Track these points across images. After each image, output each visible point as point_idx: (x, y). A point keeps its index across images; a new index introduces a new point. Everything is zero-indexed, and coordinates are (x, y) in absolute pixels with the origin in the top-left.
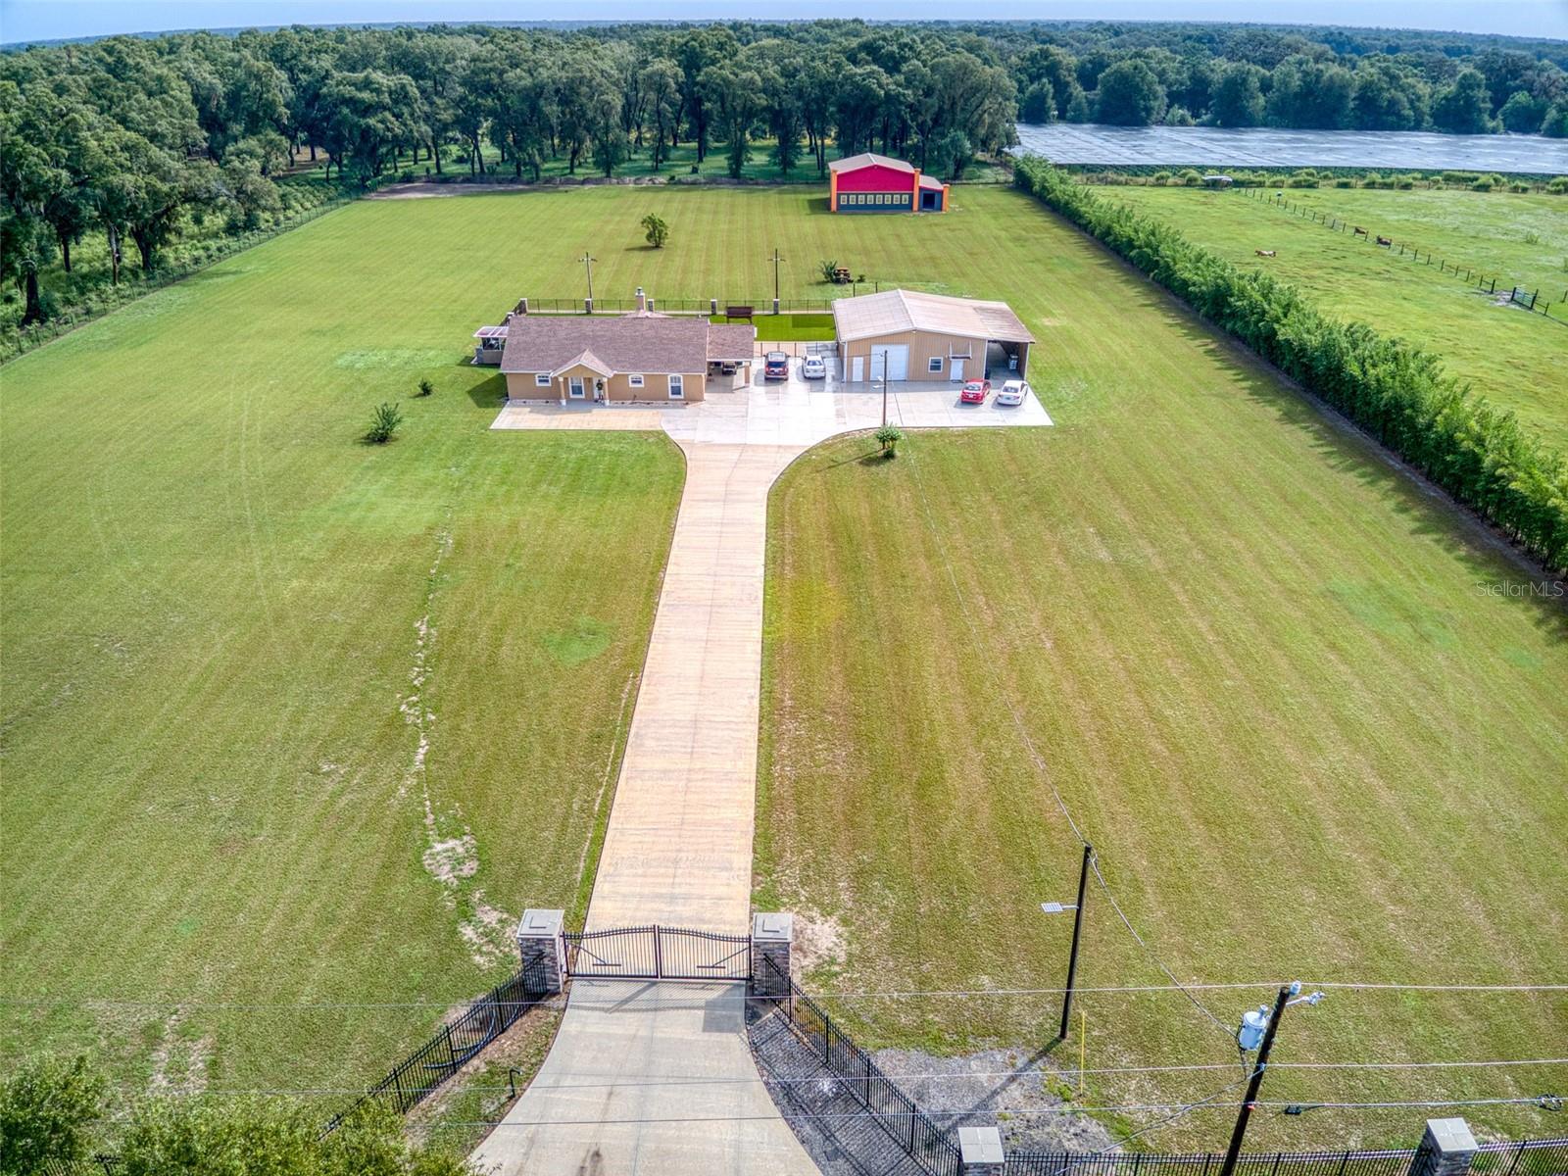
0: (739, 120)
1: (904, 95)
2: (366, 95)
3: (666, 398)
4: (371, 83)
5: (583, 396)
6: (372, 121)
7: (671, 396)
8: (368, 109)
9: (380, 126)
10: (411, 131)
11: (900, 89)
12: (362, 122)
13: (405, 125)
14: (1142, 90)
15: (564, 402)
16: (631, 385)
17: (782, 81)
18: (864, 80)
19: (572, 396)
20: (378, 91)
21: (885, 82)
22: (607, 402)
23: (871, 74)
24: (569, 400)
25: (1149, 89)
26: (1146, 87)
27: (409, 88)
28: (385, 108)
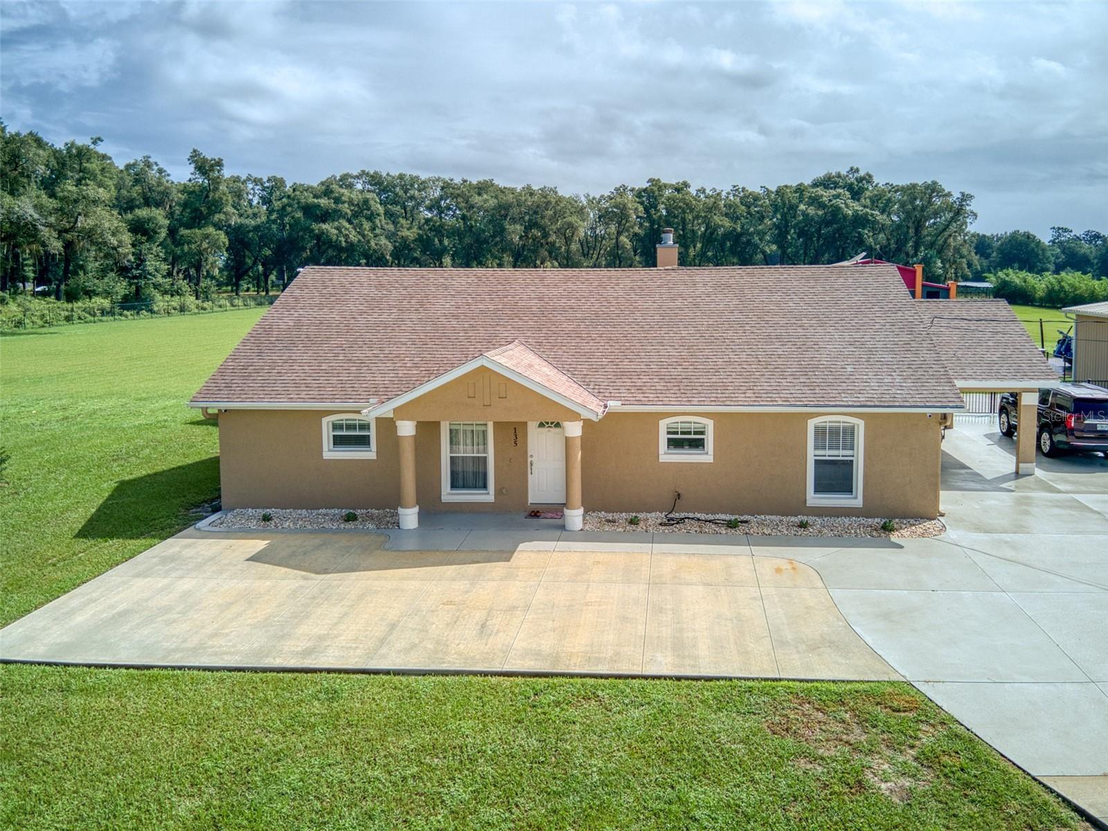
0: (699, 245)
1: (872, 215)
2: (323, 202)
3: (799, 507)
4: (332, 192)
5: (488, 496)
6: (325, 226)
7: (814, 499)
8: (326, 216)
9: (335, 232)
10: (368, 242)
11: (868, 210)
12: (315, 226)
13: (364, 236)
14: (1038, 255)
15: (410, 517)
16: (667, 456)
17: (743, 207)
18: (830, 201)
19: (448, 495)
20: (337, 200)
21: (851, 208)
22: (575, 517)
23: (838, 196)
24: (433, 512)
25: (1043, 255)
26: (1040, 252)
27: (372, 203)
28: (343, 216)
